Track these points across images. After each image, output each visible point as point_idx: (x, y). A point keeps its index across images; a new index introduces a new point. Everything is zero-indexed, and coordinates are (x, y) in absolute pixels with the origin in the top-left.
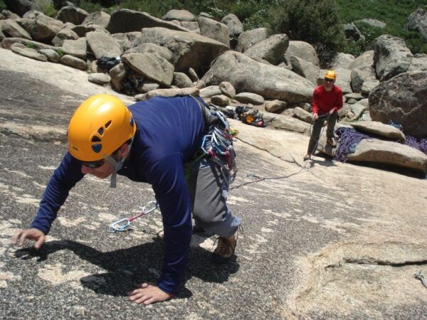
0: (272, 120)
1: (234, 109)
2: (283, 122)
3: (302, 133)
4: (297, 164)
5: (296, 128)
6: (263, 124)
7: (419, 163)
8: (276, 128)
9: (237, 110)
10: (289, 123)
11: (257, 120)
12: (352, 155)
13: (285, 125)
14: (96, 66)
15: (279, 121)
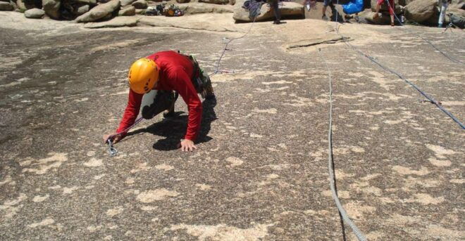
0: (186, 9)
1: (155, 8)
2: (195, 7)
3: (212, 12)
4: (230, 31)
5: (206, 9)
6: (182, 13)
7: (298, 11)
8: (192, 14)
9: (158, 8)
10: (200, 8)
11: (176, 12)
12: (260, 16)
13: (198, 9)
14: (23, 4)
15: (192, 8)
